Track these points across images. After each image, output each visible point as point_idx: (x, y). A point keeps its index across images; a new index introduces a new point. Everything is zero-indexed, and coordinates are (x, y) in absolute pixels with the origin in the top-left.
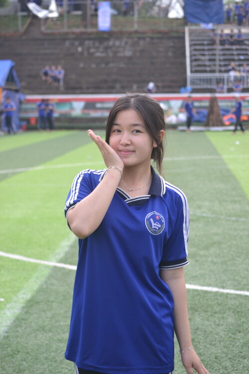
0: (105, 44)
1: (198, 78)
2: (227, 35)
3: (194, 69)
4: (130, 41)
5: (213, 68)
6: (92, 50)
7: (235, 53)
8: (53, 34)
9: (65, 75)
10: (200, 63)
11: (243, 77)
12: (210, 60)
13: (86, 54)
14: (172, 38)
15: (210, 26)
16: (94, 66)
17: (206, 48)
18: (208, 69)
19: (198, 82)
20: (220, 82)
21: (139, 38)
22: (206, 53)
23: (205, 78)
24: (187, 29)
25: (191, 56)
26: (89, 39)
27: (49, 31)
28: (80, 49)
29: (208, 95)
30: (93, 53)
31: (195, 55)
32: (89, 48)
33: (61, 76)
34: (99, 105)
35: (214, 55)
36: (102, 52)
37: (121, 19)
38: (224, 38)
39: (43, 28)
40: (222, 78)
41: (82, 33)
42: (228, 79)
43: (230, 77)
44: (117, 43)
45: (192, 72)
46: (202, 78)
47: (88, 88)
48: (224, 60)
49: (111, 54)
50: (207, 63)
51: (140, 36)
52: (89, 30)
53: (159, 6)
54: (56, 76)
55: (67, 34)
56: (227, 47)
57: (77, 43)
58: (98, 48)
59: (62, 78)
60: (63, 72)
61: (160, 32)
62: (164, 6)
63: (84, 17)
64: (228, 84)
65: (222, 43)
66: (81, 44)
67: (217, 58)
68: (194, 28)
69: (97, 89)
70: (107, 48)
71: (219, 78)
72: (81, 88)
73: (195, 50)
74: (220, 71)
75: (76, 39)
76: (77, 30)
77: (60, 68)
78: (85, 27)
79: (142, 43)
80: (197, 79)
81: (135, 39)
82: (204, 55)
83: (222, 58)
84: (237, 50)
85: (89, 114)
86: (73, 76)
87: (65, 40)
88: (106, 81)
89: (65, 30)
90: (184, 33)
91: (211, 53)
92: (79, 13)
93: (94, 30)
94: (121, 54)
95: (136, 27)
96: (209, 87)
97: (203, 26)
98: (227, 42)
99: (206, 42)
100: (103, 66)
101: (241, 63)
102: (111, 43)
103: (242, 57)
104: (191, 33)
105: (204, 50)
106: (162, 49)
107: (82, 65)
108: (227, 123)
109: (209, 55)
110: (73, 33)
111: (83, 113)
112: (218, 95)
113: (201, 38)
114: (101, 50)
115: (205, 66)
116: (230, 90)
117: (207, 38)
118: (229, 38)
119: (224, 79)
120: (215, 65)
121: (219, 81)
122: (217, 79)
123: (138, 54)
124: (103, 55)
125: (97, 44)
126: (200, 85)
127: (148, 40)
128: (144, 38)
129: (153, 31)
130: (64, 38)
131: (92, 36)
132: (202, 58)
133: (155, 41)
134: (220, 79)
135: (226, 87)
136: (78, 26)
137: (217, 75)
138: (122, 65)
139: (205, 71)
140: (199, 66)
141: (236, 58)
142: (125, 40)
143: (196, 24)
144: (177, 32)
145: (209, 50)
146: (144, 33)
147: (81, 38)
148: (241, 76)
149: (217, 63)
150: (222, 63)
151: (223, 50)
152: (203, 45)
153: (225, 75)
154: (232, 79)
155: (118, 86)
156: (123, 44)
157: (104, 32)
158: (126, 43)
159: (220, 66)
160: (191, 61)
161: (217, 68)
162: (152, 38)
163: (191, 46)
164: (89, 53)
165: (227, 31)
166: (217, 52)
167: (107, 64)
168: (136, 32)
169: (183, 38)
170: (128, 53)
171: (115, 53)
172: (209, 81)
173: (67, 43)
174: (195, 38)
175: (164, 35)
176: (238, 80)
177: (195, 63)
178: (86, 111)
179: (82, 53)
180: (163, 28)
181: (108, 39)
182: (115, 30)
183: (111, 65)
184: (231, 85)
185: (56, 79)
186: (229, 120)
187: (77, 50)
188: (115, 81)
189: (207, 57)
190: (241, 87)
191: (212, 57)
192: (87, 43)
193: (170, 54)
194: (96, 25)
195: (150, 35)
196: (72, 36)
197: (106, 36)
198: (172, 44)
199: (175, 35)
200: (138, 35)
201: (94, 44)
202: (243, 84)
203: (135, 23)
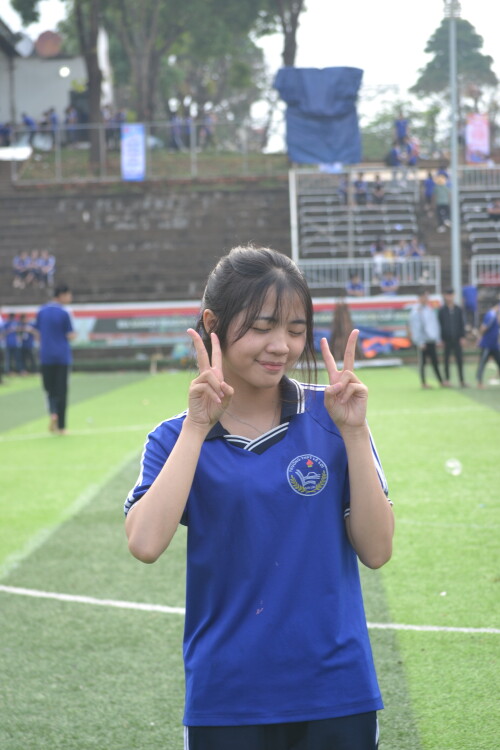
0: (136, 205)
1: (314, 268)
2: (370, 184)
3: (306, 251)
4: (183, 199)
5: (343, 249)
6: (110, 219)
7: (386, 218)
8: (34, 188)
9: (57, 267)
10: (317, 239)
11: (401, 265)
12: (337, 234)
13: (98, 225)
14: (264, 192)
15: (338, 168)
16: (113, 248)
17: (329, 210)
18: (333, 250)
19: (314, 276)
20: (356, 274)
21: (201, 194)
22: (330, 219)
23: (327, 268)
24: (292, 176)
25: (300, 227)
26: (105, 197)
27: (27, 183)
28: (86, 217)
29: (331, 301)
30: (113, 224)
31: (307, 224)
32: (103, 215)
33: (49, 269)
34: (122, 324)
35: (344, 223)
36: (129, 222)
37: (168, 156)
38: (364, 189)
39: (15, 178)
40: (359, 267)
41: (90, 186)
42: (371, 270)
43: (375, 265)
44: (159, 204)
45: (301, 256)
46: (321, 268)
47: (102, 292)
48: (365, 233)
49: (146, 226)
50: (332, 239)
51: (204, 188)
52: (105, 179)
53: (249, 129)
54: (40, 270)
55: (61, 187)
56: (370, 207)
57: (80, 205)
58: (121, 214)
59: (52, 273)
60: (52, 261)
61: (241, 181)
62: (257, 127)
63: (94, 154)
64: (371, 279)
65: (361, 198)
66: (89, 207)
67: (350, 228)
68: (306, 171)
69: (120, 294)
70: (138, 214)
71: (353, 267)
72: (89, 292)
73: (309, 214)
74: (357, 255)
75: (77, 197)
76: (81, 180)
77: (44, 254)
78: (97, 173)
79: (206, 202)
80: (311, 271)
81: (194, 196)
82: (325, 224)
83: (360, 229)
84: (390, 212)
85: (104, 341)
86: (74, 269)
87: (58, 199)
88: (137, 278)
89: (58, 179)
90: (287, 182)
91: (338, 219)
92: (85, 146)
93: (113, 179)
94: (166, 225)
95: (194, 172)
96: (335, 284)
97: (323, 168)
98: (369, 198)
99: (329, 200)
100: (131, 248)
101: (397, 237)
102: (146, 204)
103: (399, 227)
104: (300, 182)
105: (325, 214)
106: (244, 214)
107: (90, 247)
108: (370, 353)
109: (335, 223)
110: (74, 186)
111: (93, 340)
112: (349, 300)
113: (319, 192)
114: (127, 217)
115: (328, 244)
116: (375, 291)
117: (332, 192)
118: (373, 190)
119: (363, 270)
120: (346, 243)
121: (354, 273)
122: (350, 270)
123: (198, 224)
124: (133, 227)
125: (119, 206)
126: (318, 281)
127: (218, 196)
128: (211, 194)
129: (228, 180)
130: (56, 194)
131: (110, 192)
132: (322, 229)
133: (232, 198)
134: (356, 270)
135: (367, 285)
136: (82, 173)
137: (351, 262)
138: (167, 246)
139: (328, 256)
140: (315, 244)
141: (387, 228)
142: (173, 197)
143: (311, 166)
144: (275, 180)
145: (335, 214)
146: (209, 183)
147: (88, 195)
148: (396, 264)
149: (351, 238)
150: (361, 239)
151: (362, 213)
152: (324, 204)
153: (366, 262)
154: (379, 269)
155: (160, 286)
156: (170, 206)
157: (132, 183)
158: (176, 203)
159: (356, 244)
160: (301, 236)
161: (351, 249)
162: (226, 193)
163: (299, 206)
164: (104, 224)
165: (369, 177)
166: (350, 218)
167: (139, 244)
168: (195, 182)
169: (285, 192)
170: (179, 223)
171: (154, 223)
172: (335, 273)
173: (62, 206)
174: (309, 192)
175: (251, 187)
176: (392, 271)
177: (307, 240)
178: (99, 336)
179: (90, 225)
180: (246, 173)
181: (140, 197)
182: (155, 178)
183: (147, 246)
184: (375, 282)
185: (40, 276)
186: (373, 348)
187: (81, 218)
188: (155, 277)
189: (332, 229)
190: (396, 284)
191: (342, 228)
192: (100, 204)
193: (261, 223)
194: (116, 169)
195: (222, 186)
196: (71, 192)
197: (136, 190)
198: (263, 204)
199: (270, 186)
200: (201, 188)
201: (113, 205)
202: (401, 279)
203: (193, 164)
